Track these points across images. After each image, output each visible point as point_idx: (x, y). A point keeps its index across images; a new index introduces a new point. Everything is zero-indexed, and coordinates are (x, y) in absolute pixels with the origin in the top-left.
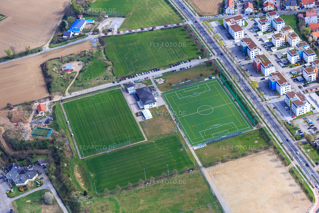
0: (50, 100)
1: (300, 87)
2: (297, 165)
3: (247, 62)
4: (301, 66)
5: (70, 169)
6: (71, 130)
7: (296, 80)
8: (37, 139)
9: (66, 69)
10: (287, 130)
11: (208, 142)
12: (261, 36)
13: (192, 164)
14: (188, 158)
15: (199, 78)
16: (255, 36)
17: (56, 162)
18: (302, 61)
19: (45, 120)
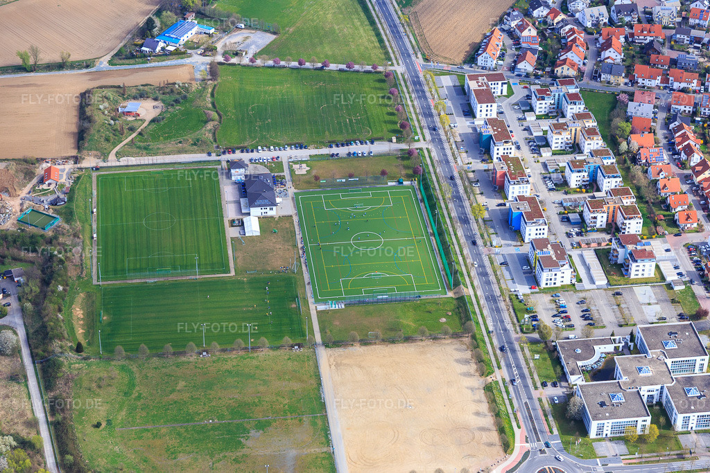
0: (76, 163)
1: (569, 235)
2: (504, 380)
3: (483, 166)
4: (586, 195)
5: (67, 299)
6: (94, 227)
7: (565, 220)
8: (23, 230)
9: (126, 110)
10: (511, 310)
11: (348, 301)
12: (530, 121)
13: (303, 335)
14: (300, 322)
15: (376, 178)
16: (519, 119)
17: (44, 280)
18: (592, 185)
19: (51, 198)
